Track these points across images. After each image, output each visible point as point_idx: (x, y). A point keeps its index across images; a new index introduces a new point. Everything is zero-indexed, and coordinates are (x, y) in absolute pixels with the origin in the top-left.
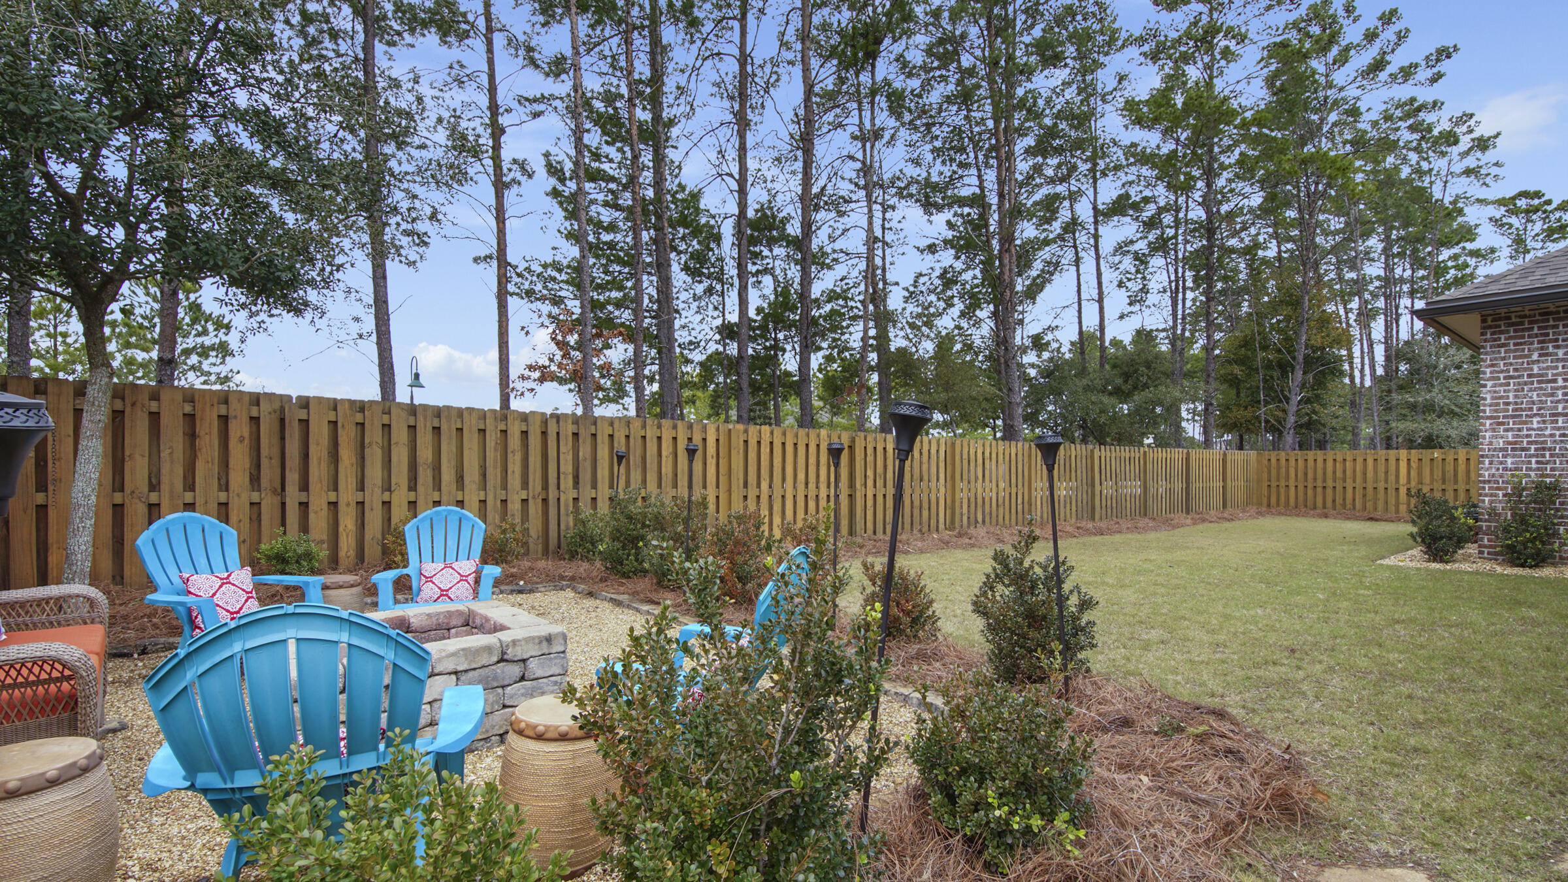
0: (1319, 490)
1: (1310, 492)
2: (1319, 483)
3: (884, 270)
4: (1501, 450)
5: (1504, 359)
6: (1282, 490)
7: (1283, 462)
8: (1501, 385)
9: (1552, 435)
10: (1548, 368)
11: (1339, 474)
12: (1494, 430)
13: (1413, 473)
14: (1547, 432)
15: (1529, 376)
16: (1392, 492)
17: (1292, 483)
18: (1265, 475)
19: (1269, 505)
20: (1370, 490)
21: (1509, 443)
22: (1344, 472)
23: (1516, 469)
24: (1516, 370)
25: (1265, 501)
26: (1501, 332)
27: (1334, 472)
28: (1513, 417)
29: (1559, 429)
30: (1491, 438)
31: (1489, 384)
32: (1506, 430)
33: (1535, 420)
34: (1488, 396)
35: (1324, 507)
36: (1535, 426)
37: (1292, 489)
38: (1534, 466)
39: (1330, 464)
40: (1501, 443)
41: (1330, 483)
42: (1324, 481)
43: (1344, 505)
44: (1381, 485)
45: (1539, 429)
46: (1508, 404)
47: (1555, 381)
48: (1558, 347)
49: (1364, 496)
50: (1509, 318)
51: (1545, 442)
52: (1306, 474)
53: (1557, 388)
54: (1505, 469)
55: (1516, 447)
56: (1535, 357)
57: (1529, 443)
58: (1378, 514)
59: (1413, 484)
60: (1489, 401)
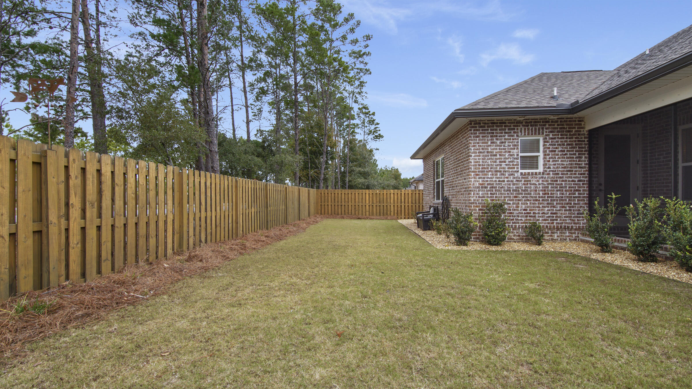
0: (340, 206)
1: (336, 207)
2: (340, 204)
3: (98, 43)
4: (478, 187)
5: (478, 143)
6: (326, 207)
7: (326, 194)
8: (477, 156)
9: (495, 181)
10: (493, 149)
11: (346, 200)
12: (475, 178)
13: (371, 199)
14: (494, 180)
15: (488, 152)
16: (364, 207)
17: (330, 204)
18: (320, 200)
19: (321, 214)
20: (357, 206)
21: (480, 184)
22: (348, 198)
23: (483, 197)
24: (483, 149)
25: (320, 212)
26: (477, 130)
27: (345, 199)
28: (482, 172)
29: (498, 178)
30: (474, 182)
31: (473, 155)
32: (479, 178)
33: (490, 173)
34: (472, 161)
35: (342, 214)
36: (490, 176)
37: (330, 206)
38: (489, 195)
39: (343, 195)
40: (477, 184)
41: (343, 204)
42: (341, 202)
43: (348, 213)
44: (360, 204)
45: (491, 178)
46: (480, 165)
47: (496, 155)
48: (497, 139)
49: (355, 208)
50: (480, 124)
51: (493, 184)
52: (335, 199)
53: (497, 159)
54: (479, 197)
55: (483, 186)
56: (489, 143)
57: (488, 184)
58: (360, 216)
59: (371, 203)
60: (473, 164)
